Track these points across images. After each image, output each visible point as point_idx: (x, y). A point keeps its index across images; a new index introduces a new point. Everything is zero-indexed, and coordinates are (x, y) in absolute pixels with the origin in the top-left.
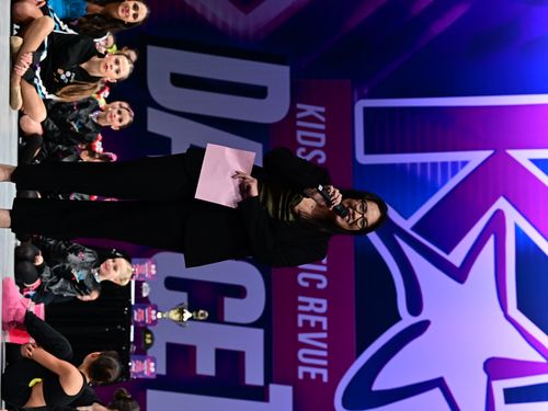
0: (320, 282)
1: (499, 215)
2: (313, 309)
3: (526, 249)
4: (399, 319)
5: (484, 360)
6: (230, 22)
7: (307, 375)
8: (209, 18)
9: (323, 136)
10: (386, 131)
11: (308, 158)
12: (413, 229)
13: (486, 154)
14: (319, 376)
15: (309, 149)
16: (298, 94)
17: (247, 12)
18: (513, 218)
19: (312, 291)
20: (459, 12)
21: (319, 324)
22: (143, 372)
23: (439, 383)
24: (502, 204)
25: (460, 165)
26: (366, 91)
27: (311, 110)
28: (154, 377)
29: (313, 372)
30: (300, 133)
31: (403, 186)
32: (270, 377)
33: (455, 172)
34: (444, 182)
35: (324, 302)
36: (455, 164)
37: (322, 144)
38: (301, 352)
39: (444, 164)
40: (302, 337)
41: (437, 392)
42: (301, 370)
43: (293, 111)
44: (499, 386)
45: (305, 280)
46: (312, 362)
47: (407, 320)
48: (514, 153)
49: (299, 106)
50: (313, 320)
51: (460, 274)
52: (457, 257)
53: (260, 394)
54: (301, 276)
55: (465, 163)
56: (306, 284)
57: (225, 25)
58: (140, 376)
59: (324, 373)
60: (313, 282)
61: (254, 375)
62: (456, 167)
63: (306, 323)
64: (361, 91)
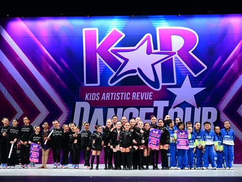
0: (128, 94)
1: (112, 51)
2: (135, 96)
3: (120, 45)
4: (137, 75)
6: (65, 116)
7: (151, 97)
9: (93, 94)
10: (92, 78)
11: (98, 97)
12: (115, 71)
13: (98, 55)
14: (151, 94)
15: (96, 97)
16: (83, 100)
17: (63, 112)
18: (113, 48)
19: (131, 96)
20: (63, 60)
21: (139, 94)
23: (153, 65)
24: (109, 50)
27: (87, 97)
29: (150, 96)
30: (92, 99)
31: (105, 74)
32: (152, 107)
33: (102, 62)
34: (104, 64)
35: (133, 93)
36: (100, 62)
37: (95, 94)
38: (146, 99)
39: (100, 64)
40: (142, 98)
41: (155, 66)
42: (150, 99)
43: (87, 101)
44: (153, 51)
45: (128, 98)
46: (148, 96)
47: (138, 73)
49: (86, 99)
50: (138, 96)
51: (126, 60)
52: (122, 61)
53: (156, 109)
55: (100, 59)
57: (66, 118)
60: (129, 96)
61: (151, 110)
62: (100, 61)
63: (138, 97)
64: (82, 84)
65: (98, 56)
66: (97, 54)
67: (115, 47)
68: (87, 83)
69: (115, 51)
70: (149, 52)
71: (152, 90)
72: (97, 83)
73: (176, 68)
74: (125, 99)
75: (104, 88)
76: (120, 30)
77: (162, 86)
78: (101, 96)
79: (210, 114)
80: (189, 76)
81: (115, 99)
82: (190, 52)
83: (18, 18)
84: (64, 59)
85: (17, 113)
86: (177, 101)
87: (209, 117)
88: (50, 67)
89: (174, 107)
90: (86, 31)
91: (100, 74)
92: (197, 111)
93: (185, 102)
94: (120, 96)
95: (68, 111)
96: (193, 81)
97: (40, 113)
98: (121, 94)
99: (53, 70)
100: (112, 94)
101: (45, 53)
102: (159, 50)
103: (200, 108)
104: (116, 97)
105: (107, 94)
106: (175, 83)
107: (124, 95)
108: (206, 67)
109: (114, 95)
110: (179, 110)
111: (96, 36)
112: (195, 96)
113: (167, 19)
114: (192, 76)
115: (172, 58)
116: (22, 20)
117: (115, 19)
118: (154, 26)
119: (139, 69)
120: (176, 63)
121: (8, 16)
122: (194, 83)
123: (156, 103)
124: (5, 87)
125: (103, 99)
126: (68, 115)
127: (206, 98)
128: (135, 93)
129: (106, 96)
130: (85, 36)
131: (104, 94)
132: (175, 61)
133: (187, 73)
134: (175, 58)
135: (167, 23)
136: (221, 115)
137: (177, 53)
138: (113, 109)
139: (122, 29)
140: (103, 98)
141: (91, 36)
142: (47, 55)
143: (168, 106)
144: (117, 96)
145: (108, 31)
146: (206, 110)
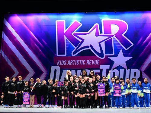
1: (74, 34)
2: (89, 62)
3: (79, 30)
7: (98, 63)
12: (76, 47)
14: (99, 61)
15: (64, 63)
16: (56, 65)
17: (43, 73)
18: (74, 32)
21: (91, 61)
23: (99, 43)
24: (72, 34)
27: (58, 63)
29: (98, 62)
30: (62, 64)
31: (70, 49)
32: (99, 69)
33: (68, 41)
34: (69, 42)
35: (87, 61)
36: (66, 41)
37: (63, 61)
38: (95, 64)
39: (66, 43)
40: (93, 64)
41: (101, 43)
42: (98, 64)
43: (58, 65)
44: (100, 34)
46: (97, 62)
47: (90, 48)
48: (65, 32)
51: (83, 40)
52: (80, 41)
53: (101, 70)
54: (84, 64)
57: (45, 76)
59: (98, 60)
60: (84, 62)
61: (99, 71)
63: (91, 63)
64: (55, 55)
65: (65, 38)
67: (76, 32)
68: (58, 54)
69: (75, 35)
70: (97, 35)
71: (99, 59)
72: (65, 54)
73: (114, 45)
74: (82, 64)
76: (79, 21)
77: (105, 56)
78: (67, 62)
79: (135, 73)
80: (122, 50)
82: (123, 35)
83: (16, 14)
84: (44, 39)
85: (15, 73)
86: (115, 65)
87: (135, 75)
88: (36, 45)
89: (113, 69)
90: (57, 22)
91: (67, 49)
92: (128, 71)
93: (120, 66)
94: (79, 62)
95: (46, 72)
96: (125, 53)
97: (29, 73)
99: (37, 46)
100: (74, 61)
101: (32, 36)
102: (103, 34)
103: (129, 70)
104: (77, 63)
105: (71, 61)
106: (113, 54)
107: (81, 61)
108: (133, 44)
109: (75, 62)
110: (116, 71)
111: (64, 25)
112: (126, 62)
113: (108, 14)
114: (124, 49)
115: (111, 39)
116: (18, 15)
117: (75, 15)
118: (100, 19)
119: (91, 45)
120: (114, 42)
121: (9, 13)
122: (125, 54)
123: (102, 67)
124: (8, 57)
126: (47, 74)
127: (133, 64)
128: (89, 61)
129: (70, 63)
130: (57, 25)
131: (69, 61)
132: (114, 40)
133: (121, 48)
134: (113, 39)
135: (108, 17)
136: (142, 74)
137: (115, 35)
138: (75, 70)
139: (80, 20)
140: (68, 64)
141: (61, 25)
142: (33, 37)
143: (109, 68)
144: (77, 62)
145: (71, 22)
146: (133, 71)
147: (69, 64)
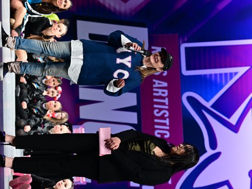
0: (166, 134)
5: (249, 171)
6: (117, 7)
8: (107, 6)
10: (197, 59)
16: (152, 41)
17: (125, 2)
22: (80, 182)
23: (227, 183)
25: (234, 74)
26: (186, 39)
27: (159, 49)
28: (85, 184)
31: (206, 85)
33: (231, 78)
34: (226, 83)
39: (226, 74)
45: (158, 133)
49: (153, 48)
54: (156, 132)
55: (236, 73)
56: (159, 136)
57: (115, 9)
58: (79, 184)
60: (163, 135)
62: (231, 75)
64: (183, 39)
65: (242, 70)
66: (247, 68)
68: (186, 49)
74: (156, 127)
75: (177, 84)
78: (160, 77)
81: (155, 106)
94: (162, 117)
95: (128, 12)
98: (165, 119)
100: (166, 101)
104: (160, 110)
105: (166, 91)
107: (165, 124)
109: (164, 104)
125: (154, 83)
126: (120, 13)
129: (160, 89)
131: (165, 84)
138: (134, 103)
140: (157, 81)
144: (162, 110)
147: (157, 83)
